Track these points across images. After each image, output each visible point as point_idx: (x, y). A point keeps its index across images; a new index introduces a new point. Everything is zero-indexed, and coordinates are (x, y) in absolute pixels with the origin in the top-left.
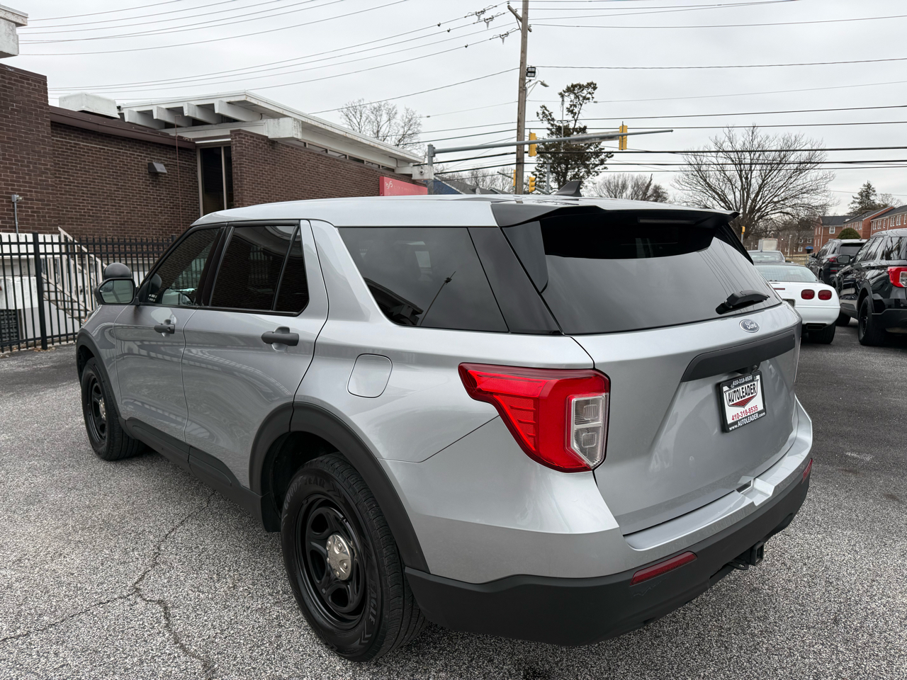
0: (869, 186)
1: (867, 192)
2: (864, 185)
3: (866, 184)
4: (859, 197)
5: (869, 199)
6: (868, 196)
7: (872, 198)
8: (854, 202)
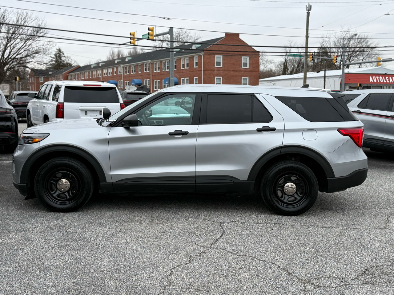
0: (60, 50)
1: (59, 54)
2: (57, 49)
3: (58, 49)
4: (54, 57)
5: (61, 59)
6: (60, 57)
7: (63, 58)
8: (52, 61)
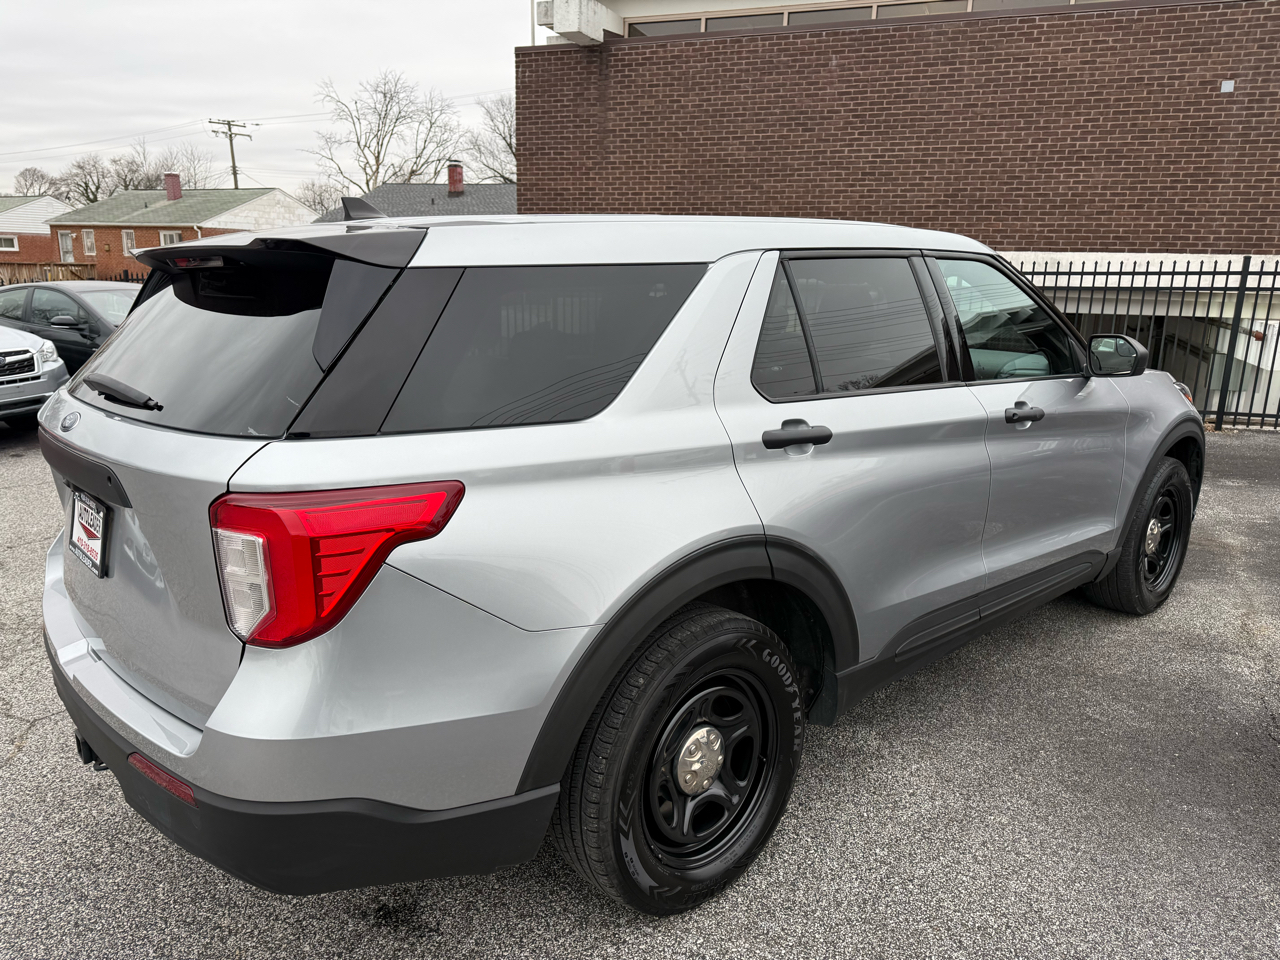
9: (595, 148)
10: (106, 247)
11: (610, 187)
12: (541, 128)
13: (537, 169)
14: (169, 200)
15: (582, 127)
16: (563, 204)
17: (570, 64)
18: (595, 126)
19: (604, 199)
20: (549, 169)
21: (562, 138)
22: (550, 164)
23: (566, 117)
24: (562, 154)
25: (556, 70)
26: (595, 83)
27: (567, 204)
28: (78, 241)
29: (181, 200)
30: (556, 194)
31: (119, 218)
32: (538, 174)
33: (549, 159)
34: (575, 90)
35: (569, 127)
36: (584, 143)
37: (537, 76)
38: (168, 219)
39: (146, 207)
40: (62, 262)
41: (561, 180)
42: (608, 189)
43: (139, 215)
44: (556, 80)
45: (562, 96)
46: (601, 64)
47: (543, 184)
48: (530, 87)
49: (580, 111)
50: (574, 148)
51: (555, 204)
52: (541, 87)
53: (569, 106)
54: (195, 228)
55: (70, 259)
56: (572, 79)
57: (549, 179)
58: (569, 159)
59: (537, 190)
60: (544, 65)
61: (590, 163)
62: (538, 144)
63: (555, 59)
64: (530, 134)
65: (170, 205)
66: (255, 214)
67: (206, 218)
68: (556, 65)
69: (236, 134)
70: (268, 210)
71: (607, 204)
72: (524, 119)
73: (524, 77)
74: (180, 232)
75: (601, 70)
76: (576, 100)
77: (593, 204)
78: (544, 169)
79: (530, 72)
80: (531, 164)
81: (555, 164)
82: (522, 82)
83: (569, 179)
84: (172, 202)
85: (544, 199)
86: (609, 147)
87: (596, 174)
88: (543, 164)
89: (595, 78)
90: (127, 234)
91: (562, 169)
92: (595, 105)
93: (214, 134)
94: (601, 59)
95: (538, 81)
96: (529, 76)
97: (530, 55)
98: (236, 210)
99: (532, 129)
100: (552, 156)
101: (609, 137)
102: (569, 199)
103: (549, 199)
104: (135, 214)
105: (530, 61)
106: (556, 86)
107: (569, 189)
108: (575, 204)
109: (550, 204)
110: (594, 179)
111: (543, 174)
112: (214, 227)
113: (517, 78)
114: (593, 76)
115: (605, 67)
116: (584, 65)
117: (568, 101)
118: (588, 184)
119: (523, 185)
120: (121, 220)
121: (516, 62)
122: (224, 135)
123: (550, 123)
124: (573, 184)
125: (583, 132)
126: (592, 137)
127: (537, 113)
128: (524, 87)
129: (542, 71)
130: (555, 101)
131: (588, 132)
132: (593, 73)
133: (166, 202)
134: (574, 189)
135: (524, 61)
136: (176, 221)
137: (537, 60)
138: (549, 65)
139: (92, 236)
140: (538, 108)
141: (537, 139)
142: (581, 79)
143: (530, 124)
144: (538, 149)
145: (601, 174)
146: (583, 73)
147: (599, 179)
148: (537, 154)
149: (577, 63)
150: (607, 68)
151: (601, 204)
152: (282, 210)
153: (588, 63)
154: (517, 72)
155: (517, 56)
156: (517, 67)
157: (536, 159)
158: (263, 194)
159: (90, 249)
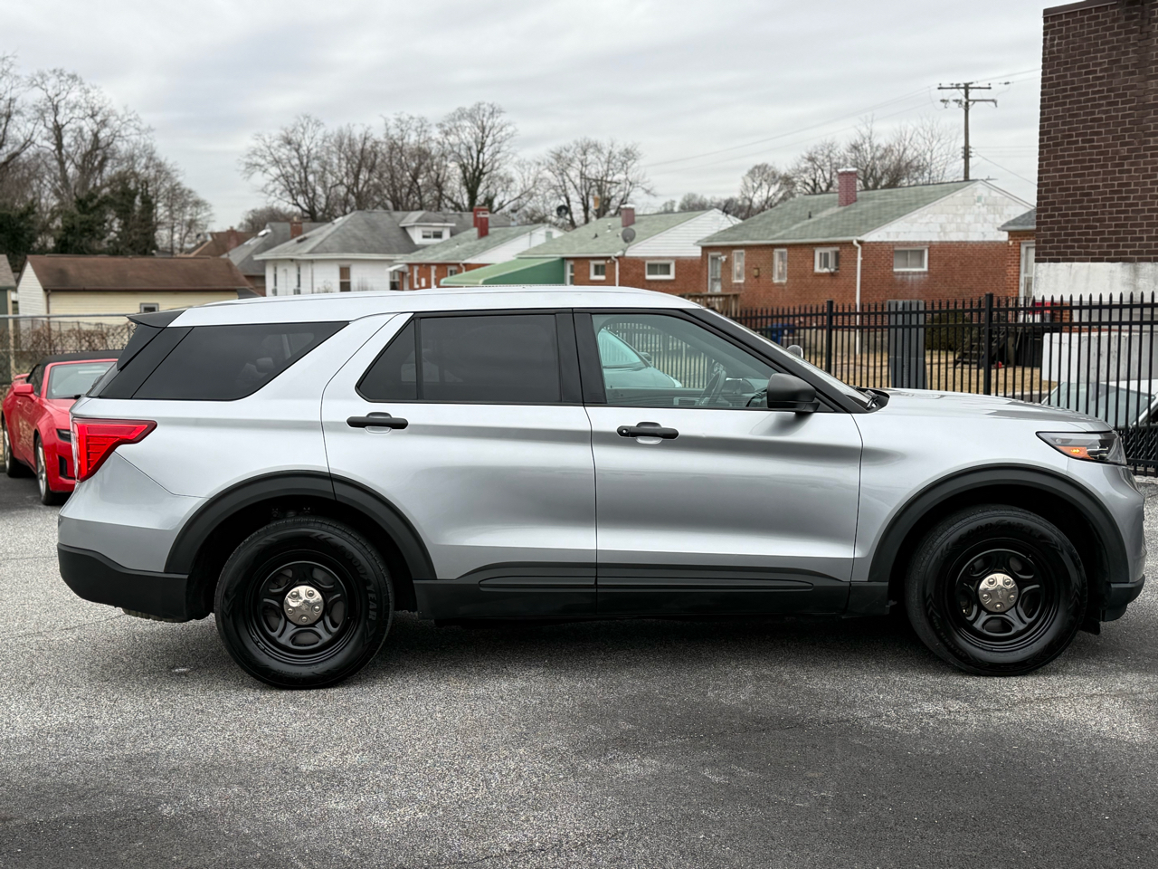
9: (1132, 130)
10: (756, 272)
11: (1149, 181)
12: (1069, 110)
13: (1062, 163)
14: (840, 206)
15: (1117, 103)
16: (1089, 207)
17: (1105, 23)
18: (1132, 101)
19: (1140, 198)
20: (1076, 162)
21: (1092, 120)
22: (1077, 155)
23: (1099, 92)
24: (1092, 141)
25: (1089, 33)
26: (1134, 44)
27: (1095, 207)
28: (728, 265)
29: (853, 205)
30: (1082, 195)
31: (774, 233)
32: (1062, 170)
33: (1076, 149)
34: (1110, 56)
35: (1102, 105)
36: (1119, 124)
37: (1067, 44)
38: (825, 234)
39: (810, 217)
40: (709, 292)
41: (1089, 175)
42: (1145, 184)
43: (796, 230)
44: (1089, 46)
45: (1095, 65)
46: (1142, 18)
47: (1068, 183)
48: (1059, 58)
49: (1115, 84)
50: (1107, 132)
51: (1081, 208)
52: (1071, 56)
53: (1103, 77)
54: (855, 243)
55: (718, 289)
56: (1107, 43)
57: (1075, 176)
58: (1100, 147)
59: (1060, 190)
60: (1075, 28)
61: (1124, 151)
62: (1064, 130)
63: (1089, 19)
64: (1056, 118)
65: (837, 214)
66: (942, 219)
67: (873, 227)
68: (1089, 25)
69: (974, 101)
70: (961, 212)
71: (1144, 204)
72: (1050, 99)
73: (1052, 46)
74: (837, 249)
75: (1142, 27)
76: (1112, 69)
77: (1126, 205)
78: (1070, 162)
79: (1059, 38)
80: (1055, 158)
81: (1083, 155)
82: (1051, 53)
83: (1098, 174)
84: (842, 208)
85: (1067, 202)
86: (1149, 128)
87: (1132, 164)
88: (1069, 156)
89: (1134, 39)
90: (781, 255)
91: (1091, 160)
92: (1133, 73)
93: (943, 104)
94: (1143, 12)
95: (1067, 50)
96: (1058, 44)
97: (1060, 17)
98: (914, 215)
99: (1058, 111)
100: (1080, 144)
101: (1149, 114)
102: (1097, 200)
103: (1074, 202)
104: (794, 227)
105: (1060, 24)
106: (1089, 53)
107: (1098, 187)
108: (1104, 206)
109: (1075, 208)
110: (1129, 171)
111: (1068, 169)
112: (879, 240)
113: (1044, 48)
114: (1132, 36)
115: (1146, 22)
116: (1122, 22)
117: (1101, 71)
118: (1121, 178)
119: (1047, 185)
120: (775, 236)
121: (1045, 28)
122: (956, 104)
123: (1079, 102)
124: (1104, 180)
125: (1117, 110)
126: (1129, 115)
127: (1065, 90)
128: (1052, 59)
129: (1073, 36)
130: (1086, 73)
131: (1124, 109)
132: (1133, 32)
133: (835, 210)
134: (1105, 186)
135: (1053, 26)
136: (835, 235)
137: (1068, 23)
138: (1082, 27)
139: (743, 259)
140: (1066, 83)
141: (1064, 124)
142: (1117, 41)
143: (1056, 105)
144: (1064, 137)
145: (1138, 164)
146: (1120, 34)
147: (1136, 171)
148: (1061, 144)
149: (1114, 21)
150: (1149, 23)
151: (1137, 205)
152: (984, 210)
153: (1127, 19)
154: (1045, 40)
155: (1046, 20)
156: (1045, 34)
157: (1061, 150)
158: (957, 189)
159: (739, 276)
